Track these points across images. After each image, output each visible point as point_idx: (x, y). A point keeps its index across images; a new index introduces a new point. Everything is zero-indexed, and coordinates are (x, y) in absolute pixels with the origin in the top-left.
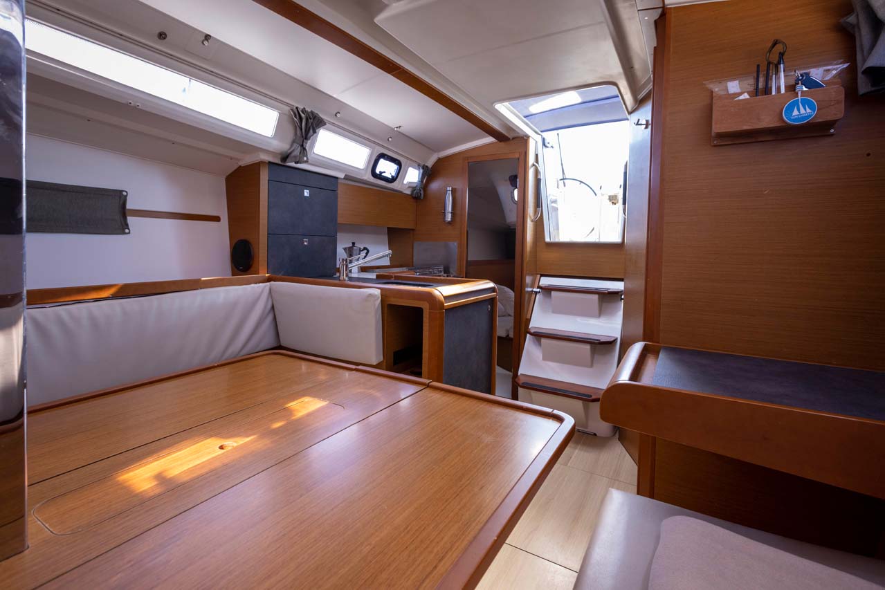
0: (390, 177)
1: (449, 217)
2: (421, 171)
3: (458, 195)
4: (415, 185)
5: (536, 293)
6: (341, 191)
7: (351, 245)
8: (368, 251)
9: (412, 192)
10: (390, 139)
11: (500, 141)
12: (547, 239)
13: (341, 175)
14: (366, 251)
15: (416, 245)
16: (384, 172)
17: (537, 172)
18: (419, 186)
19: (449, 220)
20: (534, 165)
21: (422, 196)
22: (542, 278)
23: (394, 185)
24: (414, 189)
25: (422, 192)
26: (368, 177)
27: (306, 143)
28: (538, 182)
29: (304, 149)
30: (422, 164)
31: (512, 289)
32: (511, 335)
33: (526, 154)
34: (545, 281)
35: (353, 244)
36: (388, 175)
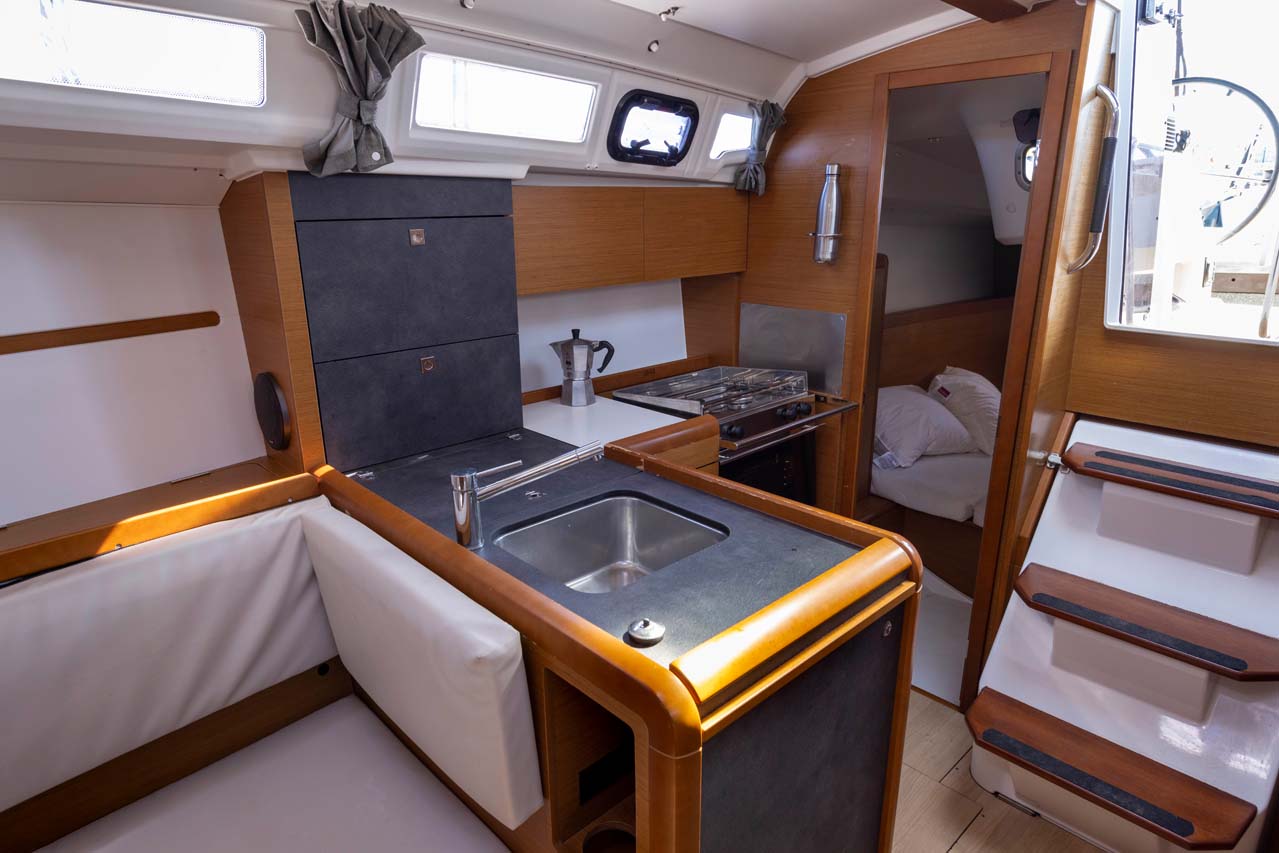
0: (665, 150)
1: (827, 251)
2: (758, 120)
3: (855, 186)
4: (742, 158)
5: (1056, 468)
6: (521, 212)
7: (570, 336)
8: (611, 352)
9: (737, 176)
10: (654, 48)
11: (993, 20)
12: (1111, 322)
13: (518, 172)
14: (605, 351)
15: (747, 310)
16: (646, 142)
17: (1106, 116)
18: (753, 158)
19: (828, 256)
20: (1097, 93)
21: (762, 187)
22: (1081, 424)
23: (684, 169)
24: (740, 169)
25: (762, 178)
26: (602, 160)
27: (373, 110)
28: (1104, 150)
29: (369, 127)
30: (761, 98)
31: (998, 382)
32: (980, 520)
33: (1074, 60)
34: (1090, 435)
35: (576, 333)
36: (657, 146)
